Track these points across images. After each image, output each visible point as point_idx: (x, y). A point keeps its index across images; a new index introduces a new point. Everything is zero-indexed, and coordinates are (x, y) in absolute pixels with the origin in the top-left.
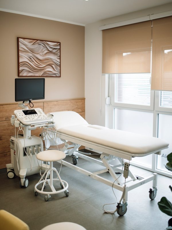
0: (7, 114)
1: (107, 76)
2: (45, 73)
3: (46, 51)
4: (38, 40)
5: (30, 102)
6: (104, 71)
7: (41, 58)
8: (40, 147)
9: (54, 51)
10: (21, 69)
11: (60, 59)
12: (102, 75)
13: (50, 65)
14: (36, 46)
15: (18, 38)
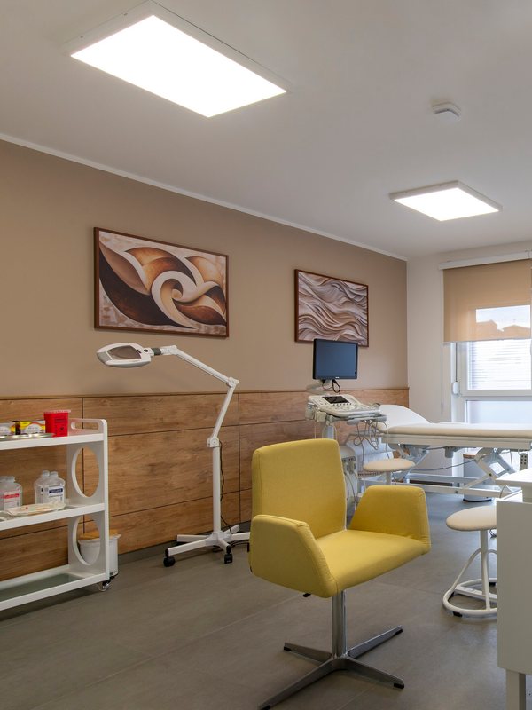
0: (275, 410)
1: (452, 345)
2: (342, 337)
3: (344, 299)
4: (330, 278)
5: (334, 381)
6: (447, 338)
7: (335, 310)
8: (354, 462)
9: (358, 300)
10: (301, 326)
11: (367, 314)
12: (444, 345)
13: (351, 324)
14: (328, 288)
15: (296, 272)
